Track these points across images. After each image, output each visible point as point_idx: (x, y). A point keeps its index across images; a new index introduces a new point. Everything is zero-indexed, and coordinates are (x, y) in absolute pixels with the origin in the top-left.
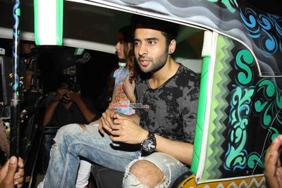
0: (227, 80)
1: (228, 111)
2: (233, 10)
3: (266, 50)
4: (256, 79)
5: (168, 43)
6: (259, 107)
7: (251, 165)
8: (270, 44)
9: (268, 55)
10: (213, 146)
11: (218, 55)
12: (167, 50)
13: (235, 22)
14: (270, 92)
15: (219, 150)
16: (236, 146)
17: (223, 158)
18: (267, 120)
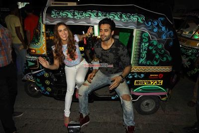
0: (139, 41)
1: (140, 49)
2: (142, 22)
3: (154, 32)
4: (149, 40)
5: (111, 32)
6: (151, 48)
7: (148, 63)
8: (156, 30)
10: (135, 58)
12: (111, 34)
13: (143, 25)
14: (155, 43)
15: (137, 59)
16: (143, 58)
17: (139, 61)
18: (154, 52)
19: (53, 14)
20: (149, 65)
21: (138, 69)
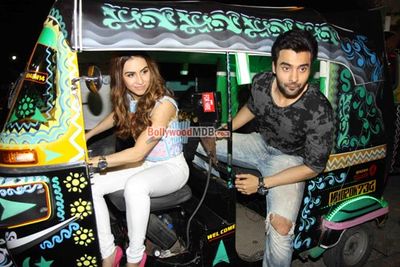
0: (336, 90)
2: (336, 43)
3: (358, 66)
4: (353, 87)
6: (355, 105)
7: (353, 145)
8: (361, 62)
9: (360, 70)
11: (330, 75)
13: (339, 51)
14: (362, 94)
16: (343, 133)
17: (336, 141)
18: (361, 113)
19: (108, 16)
20: (353, 149)
21: (335, 163)
